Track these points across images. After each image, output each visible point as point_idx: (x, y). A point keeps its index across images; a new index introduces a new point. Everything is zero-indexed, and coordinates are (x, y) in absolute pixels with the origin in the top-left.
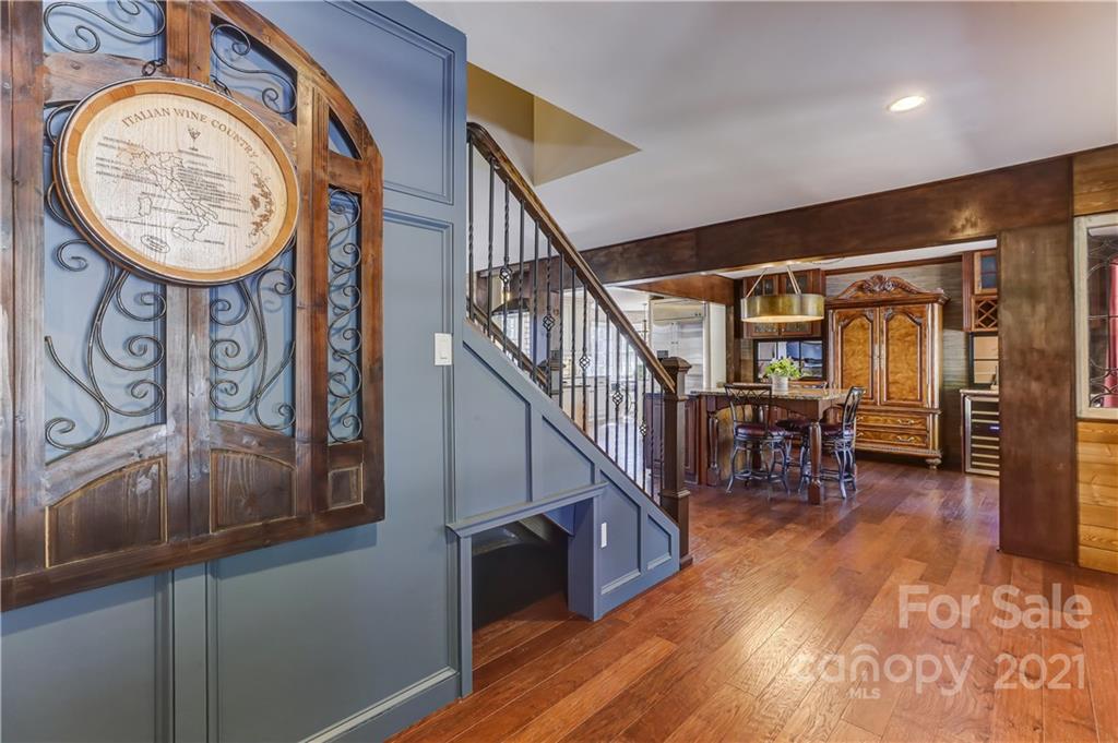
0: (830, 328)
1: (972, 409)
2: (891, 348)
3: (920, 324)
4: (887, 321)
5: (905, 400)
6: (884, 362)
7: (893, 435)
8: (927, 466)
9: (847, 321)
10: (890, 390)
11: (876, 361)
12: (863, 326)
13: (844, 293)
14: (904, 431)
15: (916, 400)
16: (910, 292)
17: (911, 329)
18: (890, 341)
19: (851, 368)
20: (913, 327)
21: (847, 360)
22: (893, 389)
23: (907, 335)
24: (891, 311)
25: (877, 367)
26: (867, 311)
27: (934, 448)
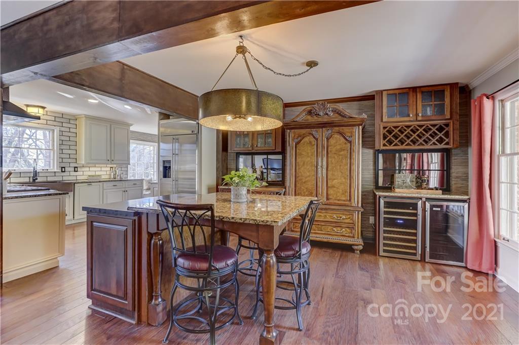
0: (288, 144)
1: (385, 207)
2: (330, 160)
3: (350, 142)
4: (328, 139)
5: (339, 200)
6: (324, 171)
7: (330, 227)
8: (353, 251)
9: (299, 139)
10: (329, 193)
11: (319, 170)
12: (310, 142)
13: (297, 116)
14: (337, 224)
15: (347, 200)
16: (344, 116)
17: (344, 146)
18: (329, 155)
19: (302, 176)
20: (345, 143)
21: (299, 169)
22: (331, 191)
23: (342, 150)
24: (330, 132)
25: (320, 175)
26: (314, 131)
27: (358, 238)
